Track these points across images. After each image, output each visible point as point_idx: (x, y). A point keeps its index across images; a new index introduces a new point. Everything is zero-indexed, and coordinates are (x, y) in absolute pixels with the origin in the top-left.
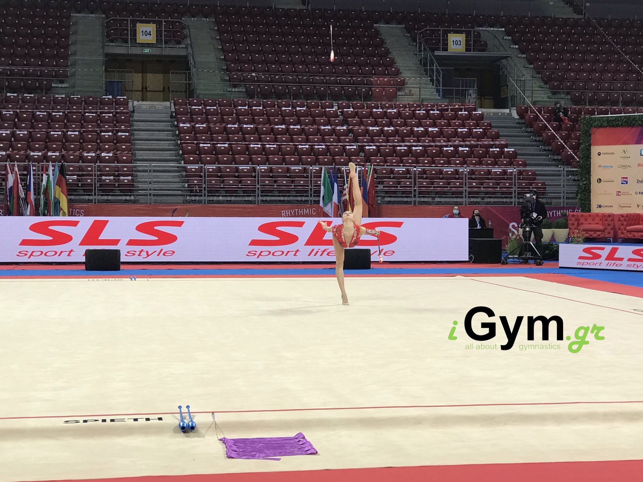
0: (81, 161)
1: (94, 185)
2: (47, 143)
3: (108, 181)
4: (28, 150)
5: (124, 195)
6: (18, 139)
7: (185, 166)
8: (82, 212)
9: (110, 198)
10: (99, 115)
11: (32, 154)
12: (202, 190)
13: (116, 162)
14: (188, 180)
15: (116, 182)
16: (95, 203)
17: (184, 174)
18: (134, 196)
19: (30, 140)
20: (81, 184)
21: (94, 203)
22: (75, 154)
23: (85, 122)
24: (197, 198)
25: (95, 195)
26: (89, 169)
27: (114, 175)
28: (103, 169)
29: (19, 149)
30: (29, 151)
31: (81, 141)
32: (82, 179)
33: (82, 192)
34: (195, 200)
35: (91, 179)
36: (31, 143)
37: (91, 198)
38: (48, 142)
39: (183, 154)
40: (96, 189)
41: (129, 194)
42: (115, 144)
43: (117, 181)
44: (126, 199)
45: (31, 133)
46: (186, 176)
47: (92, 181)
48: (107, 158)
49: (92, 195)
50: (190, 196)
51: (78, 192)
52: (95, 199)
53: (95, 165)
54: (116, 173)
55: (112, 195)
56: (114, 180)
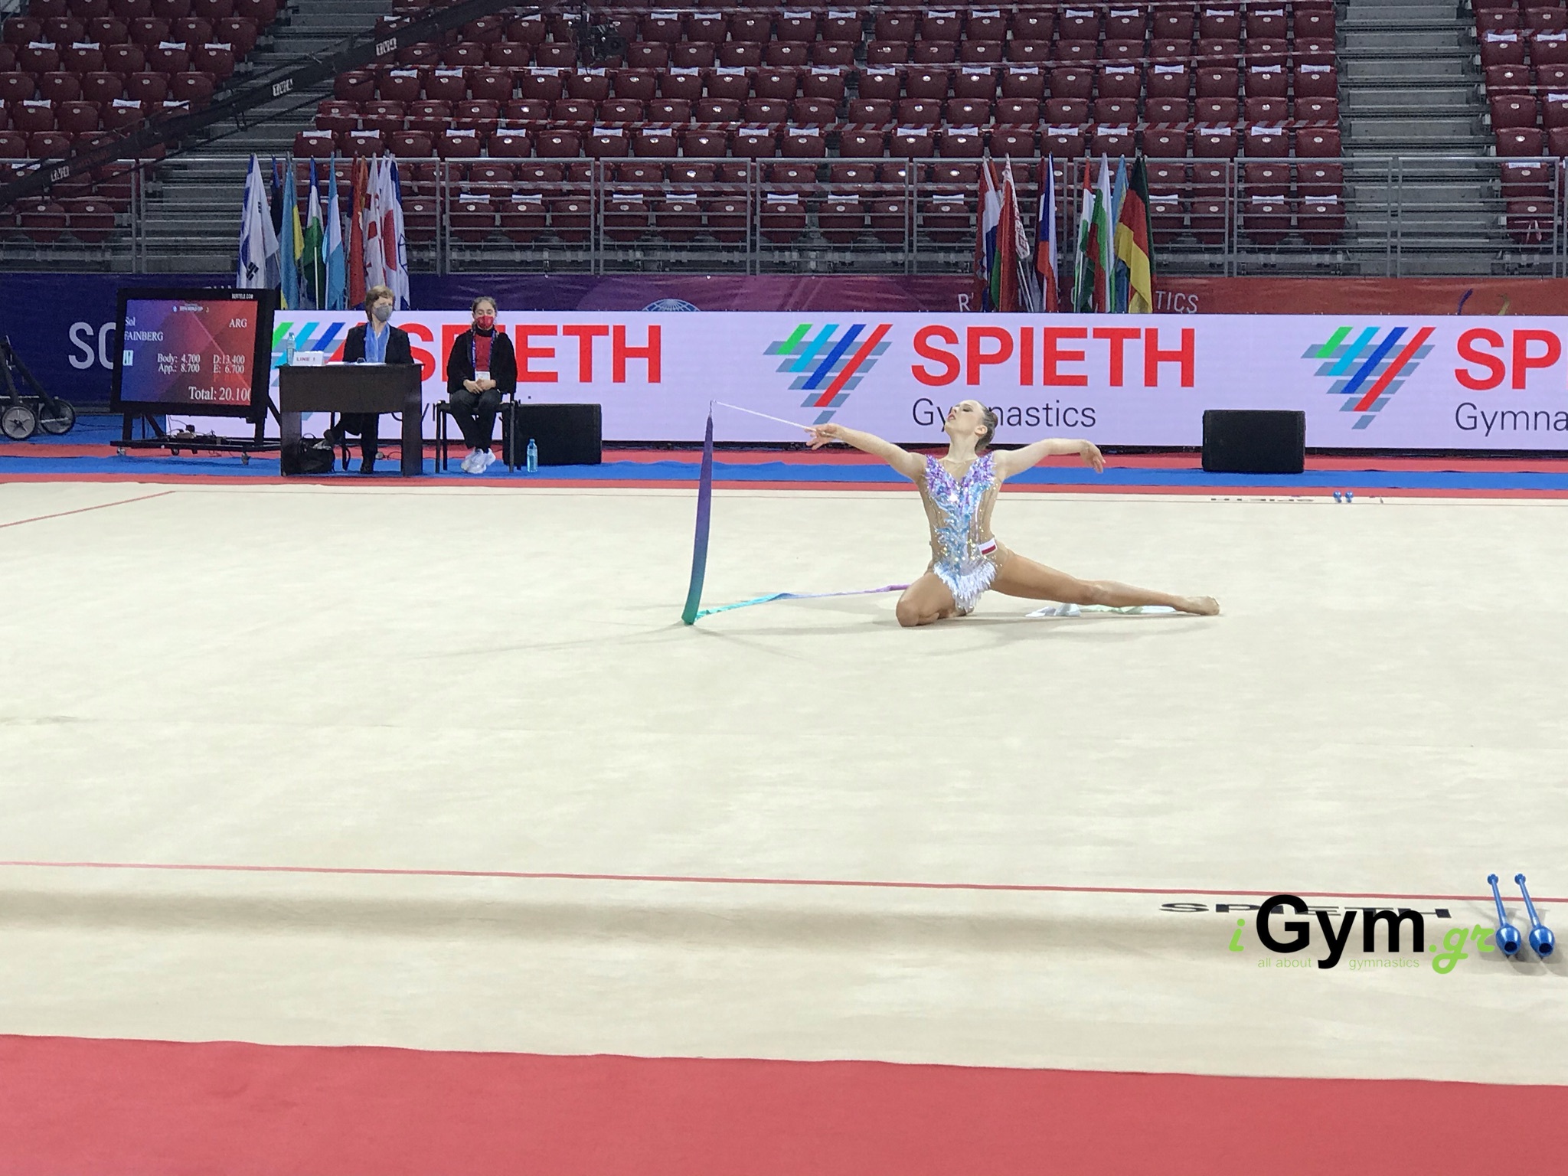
0: (1190, 152)
1: (1227, 220)
2: (1092, 99)
3: (1267, 209)
4: (1042, 121)
5: (1315, 251)
6: (1014, 91)
7: (1499, 163)
8: (1193, 299)
9: (1273, 258)
10: (1244, 16)
11: (1052, 132)
12: (1551, 235)
13: (1292, 152)
14: (1509, 203)
15: (1292, 212)
16: (1230, 273)
17: (1497, 185)
18: (1344, 252)
19: (1047, 93)
20: (1191, 218)
21: (1226, 275)
22: (1175, 131)
23: (1202, 36)
24: (1537, 259)
25: (1231, 251)
26: (1215, 174)
27: (1287, 192)
28: (1255, 174)
29: (1018, 120)
30: (1043, 125)
31: (1193, 92)
32: (1193, 204)
33: (1192, 243)
34: (1529, 265)
35: (1221, 205)
36: (1049, 102)
37: (1218, 258)
38: (1096, 98)
39: (1494, 125)
40: (1235, 234)
41: (1331, 246)
42: (1291, 99)
43: (1296, 209)
44: (1320, 261)
45: (1049, 73)
46: (1505, 192)
47: (1220, 211)
48: (1266, 140)
49: (1220, 251)
50: (1514, 251)
51: (1183, 242)
52: (1231, 264)
53: (1232, 161)
54: (1294, 186)
55: (1281, 252)
56: (1288, 207)
